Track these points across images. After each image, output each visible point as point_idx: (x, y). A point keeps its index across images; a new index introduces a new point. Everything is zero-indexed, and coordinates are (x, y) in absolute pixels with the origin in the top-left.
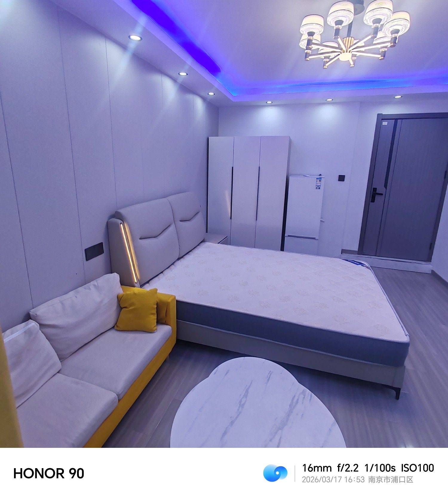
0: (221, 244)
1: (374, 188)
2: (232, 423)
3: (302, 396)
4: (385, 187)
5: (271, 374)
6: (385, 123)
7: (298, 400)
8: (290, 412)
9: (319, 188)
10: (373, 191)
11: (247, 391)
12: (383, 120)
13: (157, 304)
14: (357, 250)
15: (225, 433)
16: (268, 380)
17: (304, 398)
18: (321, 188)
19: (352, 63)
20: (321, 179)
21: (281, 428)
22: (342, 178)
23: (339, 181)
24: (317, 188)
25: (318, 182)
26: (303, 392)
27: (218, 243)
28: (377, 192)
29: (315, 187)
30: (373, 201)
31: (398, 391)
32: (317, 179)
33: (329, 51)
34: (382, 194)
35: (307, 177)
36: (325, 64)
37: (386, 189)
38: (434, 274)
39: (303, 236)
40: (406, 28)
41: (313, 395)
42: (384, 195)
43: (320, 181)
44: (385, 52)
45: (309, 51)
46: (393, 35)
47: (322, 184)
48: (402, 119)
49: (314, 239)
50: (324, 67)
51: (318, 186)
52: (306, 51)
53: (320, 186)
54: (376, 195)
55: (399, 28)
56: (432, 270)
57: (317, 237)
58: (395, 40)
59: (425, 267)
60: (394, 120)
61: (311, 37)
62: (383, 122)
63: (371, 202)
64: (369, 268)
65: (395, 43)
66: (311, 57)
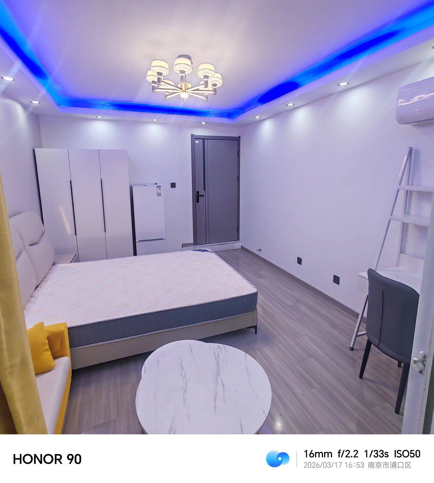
0: (73, 262)
1: (197, 191)
2: (185, 391)
3: (219, 350)
4: (204, 189)
5: (191, 347)
6: (197, 142)
7: (218, 353)
8: (218, 362)
9: (160, 195)
10: (197, 194)
11: (182, 366)
12: (196, 139)
13: (48, 338)
14: (192, 242)
15: (185, 400)
16: (192, 351)
17: (221, 350)
18: (162, 194)
19: (185, 99)
20: (160, 187)
21: (218, 375)
22: (173, 185)
23: (171, 187)
24: (158, 195)
25: (159, 190)
26: (219, 347)
27: (71, 263)
28: (200, 194)
29: (156, 194)
30: (198, 201)
31: (255, 327)
32: (157, 187)
33: (172, 88)
34: (203, 196)
35: (147, 186)
36: (166, 96)
37: (205, 191)
38: (243, 248)
39: (152, 239)
40: (220, 84)
41: (225, 345)
42: (204, 196)
43: (160, 189)
44: (207, 96)
45: (155, 85)
46: (214, 87)
47: (162, 191)
48: (207, 139)
49: (162, 239)
50: (166, 99)
51: (159, 193)
52: (153, 84)
53: (161, 193)
54: (200, 197)
55: (217, 83)
56: (242, 246)
57: (164, 238)
58: (215, 90)
59: (237, 245)
60: (202, 140)
61: (160, 77)
62: (196, 141)
63: (197, 202)
64: (212, 252)
65: (216, 92)
66: (157, 90)
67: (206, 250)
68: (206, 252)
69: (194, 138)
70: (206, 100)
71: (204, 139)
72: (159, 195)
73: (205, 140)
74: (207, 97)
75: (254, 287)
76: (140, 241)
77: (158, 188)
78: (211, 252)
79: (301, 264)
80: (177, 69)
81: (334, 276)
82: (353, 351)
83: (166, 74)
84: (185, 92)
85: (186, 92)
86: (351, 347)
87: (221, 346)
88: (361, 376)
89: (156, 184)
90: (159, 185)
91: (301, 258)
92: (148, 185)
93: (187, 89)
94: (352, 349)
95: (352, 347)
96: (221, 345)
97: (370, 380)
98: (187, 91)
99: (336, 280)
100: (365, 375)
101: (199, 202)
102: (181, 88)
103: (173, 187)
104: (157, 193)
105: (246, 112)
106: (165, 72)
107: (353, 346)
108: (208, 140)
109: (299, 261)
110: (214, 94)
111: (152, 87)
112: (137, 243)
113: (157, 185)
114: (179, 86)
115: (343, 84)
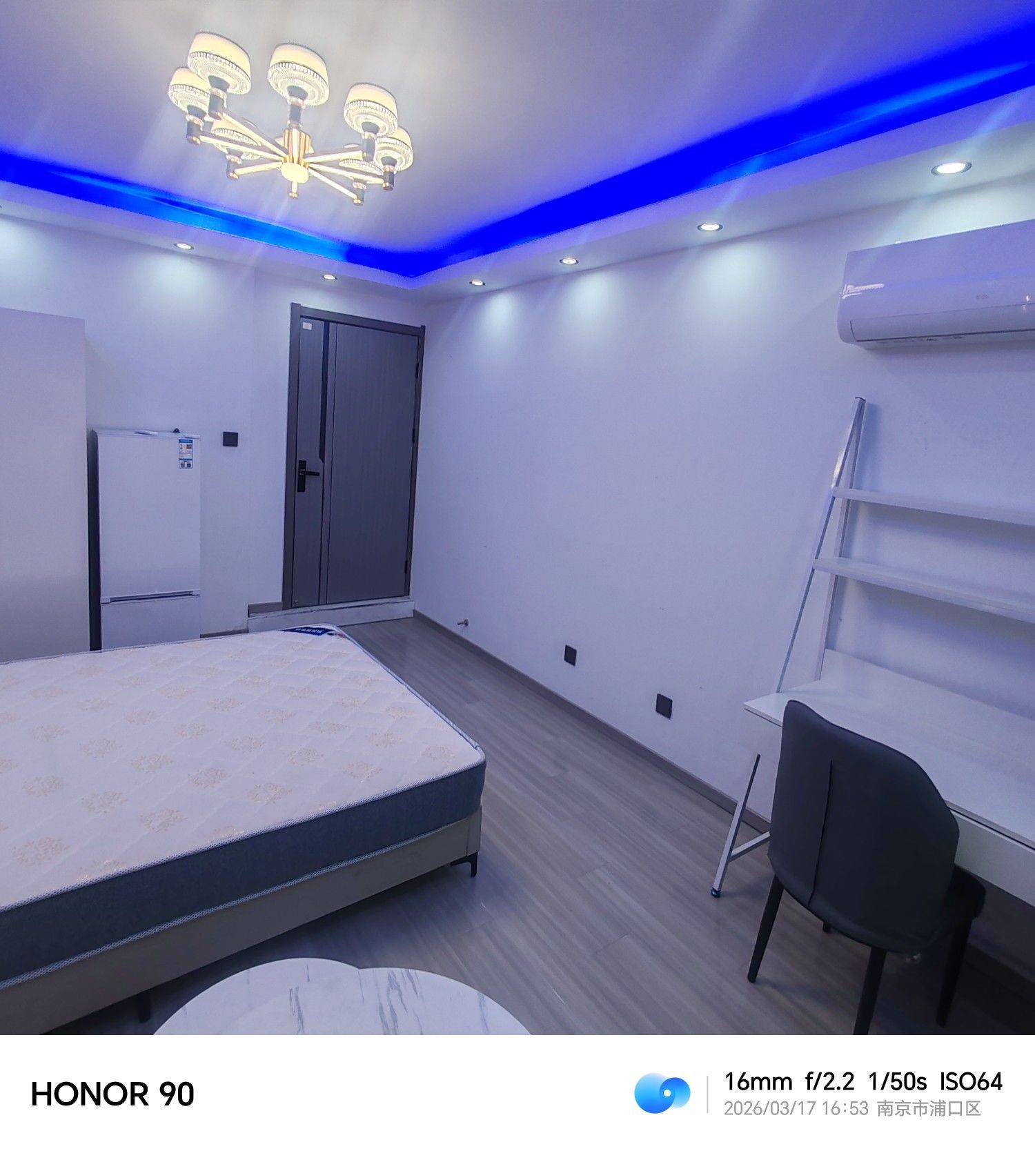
1: (300, 461)
3: (394, 994)
4: (320, 456)
6: (307, 326)
7: (392, 1010)
9: (189, 466)
10: (300, 468)
12: (304, 319)
14: (280, 600)
17: (401, 994)
18: (193, 463)
19: (294, 189)
20: (192, 442)
22: (230, 439)
23: (224, 445)
24: (183, 465)
25: (185, 449)
26: (391, 983)
28: (308, 470)
29: (177, 463)
30: (301, 488)
31: (473, 859)
32: (180, 441)
34: (318, 474)
35: (149, 437)
36: (231, 167)
37: (324, 462)
38: (417, 615)
39: (156, 593)
40: (406, 162)
41: (412, 971)
42: (321, 475)
43: (189, 447)
44: (363, 191)
45: (197, 121)
46: (387, 166)
47: (196, 454)
48: (337, 323)
49: (189, 594)
50: (231, 174)
51: (186, 460)
52: (190, 118)
53: (191, 460)
54: (307, 476)
55: (396, 156)
56: (414, 611)
57: (195, 590)
58: (390, 177)
59: (403, 608)
60: (323, 322)
61: (221, 93)
62: (304, 324)
63: (299, 491)
64: (345, 637)
65: (392, 182)
66: (203, 138)
67: (325, 631)
68: (325, 635)
69: (299, 313)
70: (359, 202)
71: (327, 321)
72: (186, 464)
73: (331, 324)
74: (361, 194)
75: (475, 744)
76: (113, 600)
77: (185, 445)
78: (341, 635)
79: (574, 664)
80: (280, 82)
81: (659, 696)
82: (720, 899)
83: (237, 88)
84: (299, 163)
85: (302, 164)
86: (715, 890)
87: (399, 979)
88: (752, 976)
89: (177, 431)
90: (187, 435)
91: (574, 648)
92: (151, 433)
93: (305, 156)
94: (717, 894)
95: (717, 889)
96: (398, 972)
97: (774, 986)
98: (303, 161)
99: (664, 706)
100: (762, 972)
101: (304, 491)
102: (286, 147)
103: (227, 445)
104: (180, 459)
105: (448, 265)
106: (239, 85)
107: (721, 885)
108: (338, 325)
109: (570, 655)
110: (386, 188)
111: (186, 124)
112: (102, 607)
113: (180, 436)
114: (281, 142)
115: (710, 227)
